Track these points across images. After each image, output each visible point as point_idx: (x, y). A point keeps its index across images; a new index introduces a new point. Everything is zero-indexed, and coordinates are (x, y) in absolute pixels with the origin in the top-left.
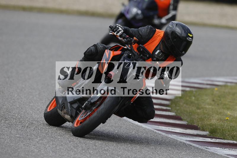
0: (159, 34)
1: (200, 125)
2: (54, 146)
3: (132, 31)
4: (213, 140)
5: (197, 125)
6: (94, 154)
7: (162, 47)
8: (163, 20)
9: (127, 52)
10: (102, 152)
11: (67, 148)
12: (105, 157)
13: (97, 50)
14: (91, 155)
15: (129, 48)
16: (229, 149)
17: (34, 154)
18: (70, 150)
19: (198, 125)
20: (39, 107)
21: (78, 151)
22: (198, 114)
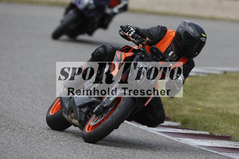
0: (170, 34)
1: (171, 116)
2: (24, 138)
3: (143, 32)
4: (185, 131)
5: (168, 116)
6: (65, 145)
7: (173, 48)
8: (116, 10)
9: (139, 53)
10: (73, 144)
11: (37, 140)
12: (75, 148)
13: (106, 51)
14: (62, 147)
15: (142, 50)
16: (201, 140)
17: (4, 146)
18: (41, 142)
19: (170, 116)
20: (9, 99)
21: (49, 143)
22: (169, 105)
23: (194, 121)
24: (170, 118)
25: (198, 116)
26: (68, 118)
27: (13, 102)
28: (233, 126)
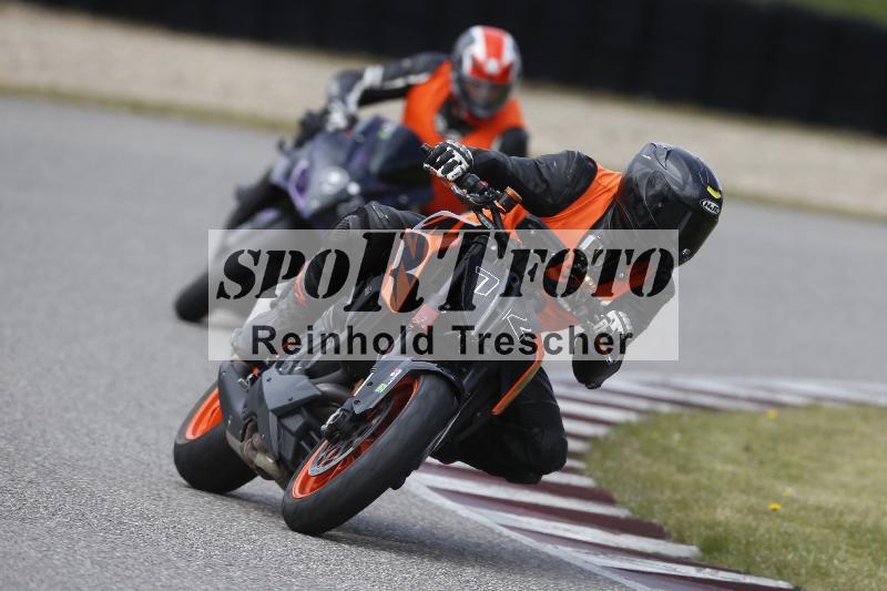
1: (671, 523)
5: (661, 523)
19: (666, 523)
23: (748, 543)
24: (666, 529)
25: (768, 530)
26: (242, 448)
27: (107, 437)
28: (882, 568)
